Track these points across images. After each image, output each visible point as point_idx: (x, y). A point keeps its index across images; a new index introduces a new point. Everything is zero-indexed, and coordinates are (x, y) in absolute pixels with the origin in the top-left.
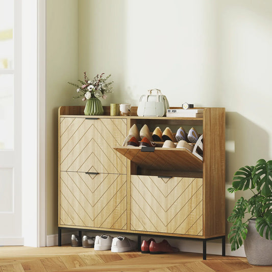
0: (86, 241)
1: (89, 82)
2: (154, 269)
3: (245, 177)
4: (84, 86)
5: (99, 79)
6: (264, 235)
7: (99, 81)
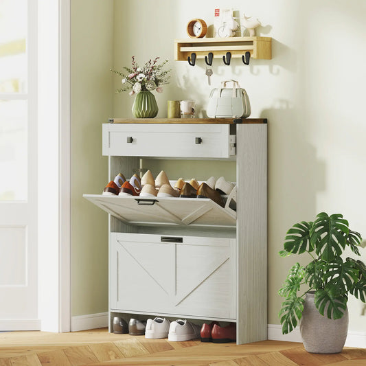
0: (135, 325)
1: (138, 70)
2: (215, 362)
3: (300, 236)
4: (132, 75)
5: (151, 66)
6: (325, 313)
7: (152, 67)
